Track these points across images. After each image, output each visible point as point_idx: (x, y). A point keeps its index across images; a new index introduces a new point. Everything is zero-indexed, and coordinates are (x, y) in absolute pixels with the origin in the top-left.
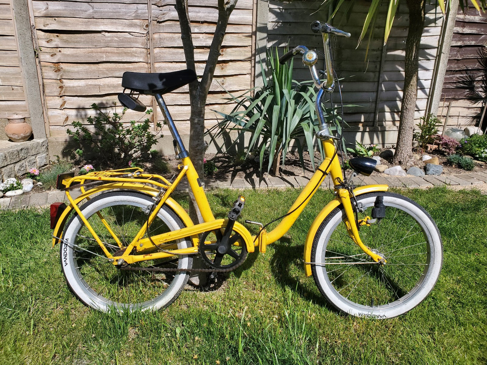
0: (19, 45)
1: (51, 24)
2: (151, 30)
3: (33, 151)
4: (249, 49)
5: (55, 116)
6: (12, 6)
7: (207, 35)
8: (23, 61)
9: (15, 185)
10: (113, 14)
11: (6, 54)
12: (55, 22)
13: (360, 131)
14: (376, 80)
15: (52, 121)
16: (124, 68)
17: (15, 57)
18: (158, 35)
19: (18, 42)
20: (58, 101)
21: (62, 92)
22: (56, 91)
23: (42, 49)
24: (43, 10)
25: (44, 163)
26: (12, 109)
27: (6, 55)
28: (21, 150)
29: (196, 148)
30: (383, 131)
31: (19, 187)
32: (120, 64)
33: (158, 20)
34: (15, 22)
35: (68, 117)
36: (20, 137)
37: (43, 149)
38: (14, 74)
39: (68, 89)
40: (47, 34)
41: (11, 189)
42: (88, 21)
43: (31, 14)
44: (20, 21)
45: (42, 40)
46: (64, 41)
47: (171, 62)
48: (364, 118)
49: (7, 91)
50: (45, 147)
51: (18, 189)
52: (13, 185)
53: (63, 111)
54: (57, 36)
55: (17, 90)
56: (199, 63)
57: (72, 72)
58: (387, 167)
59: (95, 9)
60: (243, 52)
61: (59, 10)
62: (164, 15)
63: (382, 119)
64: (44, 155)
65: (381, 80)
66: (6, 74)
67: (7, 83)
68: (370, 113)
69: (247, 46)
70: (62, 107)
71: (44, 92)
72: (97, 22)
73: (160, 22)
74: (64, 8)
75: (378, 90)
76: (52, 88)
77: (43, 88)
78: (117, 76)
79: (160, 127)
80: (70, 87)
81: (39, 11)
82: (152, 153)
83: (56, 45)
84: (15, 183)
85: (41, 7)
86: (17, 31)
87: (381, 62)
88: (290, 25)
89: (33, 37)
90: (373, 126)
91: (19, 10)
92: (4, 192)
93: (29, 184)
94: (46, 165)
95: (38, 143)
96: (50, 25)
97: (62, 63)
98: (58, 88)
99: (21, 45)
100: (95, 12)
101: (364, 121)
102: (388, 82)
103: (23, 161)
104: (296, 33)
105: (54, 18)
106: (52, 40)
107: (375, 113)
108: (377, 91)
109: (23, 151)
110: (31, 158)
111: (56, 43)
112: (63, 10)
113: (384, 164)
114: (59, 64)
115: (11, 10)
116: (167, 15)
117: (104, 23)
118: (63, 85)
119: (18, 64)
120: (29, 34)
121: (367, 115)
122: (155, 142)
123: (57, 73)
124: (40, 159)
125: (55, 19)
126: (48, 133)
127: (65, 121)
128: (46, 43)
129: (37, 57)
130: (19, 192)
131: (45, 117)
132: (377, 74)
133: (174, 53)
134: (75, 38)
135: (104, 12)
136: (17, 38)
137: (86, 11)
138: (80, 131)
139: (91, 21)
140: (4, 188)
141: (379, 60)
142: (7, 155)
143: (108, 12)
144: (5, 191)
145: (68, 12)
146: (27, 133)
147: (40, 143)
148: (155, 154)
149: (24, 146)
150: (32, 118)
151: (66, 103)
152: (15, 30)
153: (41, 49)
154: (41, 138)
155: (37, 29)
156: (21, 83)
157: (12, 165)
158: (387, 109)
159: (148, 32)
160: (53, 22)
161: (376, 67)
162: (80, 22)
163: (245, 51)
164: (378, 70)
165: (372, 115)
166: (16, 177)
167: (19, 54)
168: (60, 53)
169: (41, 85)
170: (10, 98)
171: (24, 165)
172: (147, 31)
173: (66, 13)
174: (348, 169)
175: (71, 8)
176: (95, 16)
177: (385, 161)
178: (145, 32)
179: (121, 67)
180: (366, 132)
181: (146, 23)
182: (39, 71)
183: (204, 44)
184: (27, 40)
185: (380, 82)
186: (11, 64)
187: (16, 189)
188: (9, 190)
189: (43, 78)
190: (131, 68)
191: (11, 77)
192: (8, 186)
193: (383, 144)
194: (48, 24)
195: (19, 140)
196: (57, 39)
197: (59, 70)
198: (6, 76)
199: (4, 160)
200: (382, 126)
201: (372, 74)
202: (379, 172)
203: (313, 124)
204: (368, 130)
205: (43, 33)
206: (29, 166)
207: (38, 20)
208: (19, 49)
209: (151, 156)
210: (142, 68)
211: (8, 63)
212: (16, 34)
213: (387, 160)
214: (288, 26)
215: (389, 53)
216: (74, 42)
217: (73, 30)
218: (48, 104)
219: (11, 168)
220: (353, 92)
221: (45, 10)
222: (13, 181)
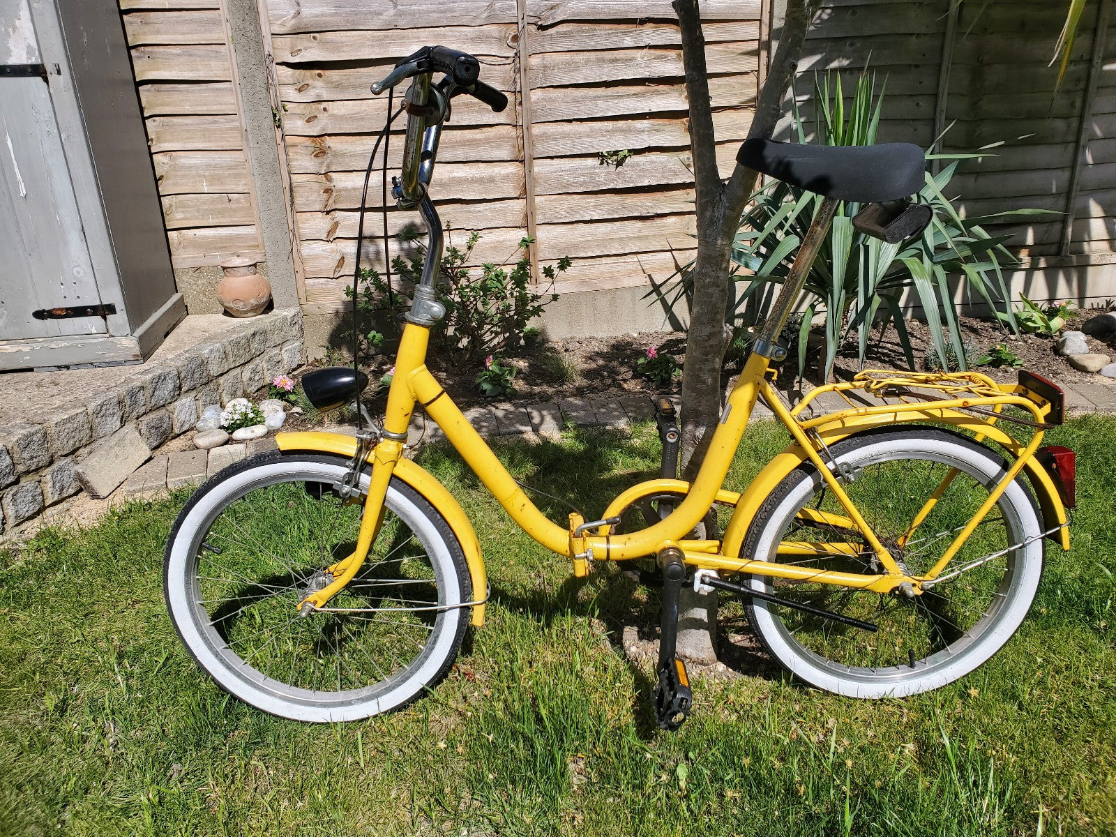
0: (240, 102)
1: (306, 49)
2: (525, 48)
3: (275, 336)
4: (752, 78)
5: (317, 257)
6: (224, 12)
7: (652, 51)
8: (250, 137)
9: (251, 415)
10: (439, 15)
11: (215, 122)
12: (315, 44)
13: (1023, 267)
14: (1072, 138)
15: (311, 267)
16: (464, 142)
17: (232, 129)
18: (539, 58)
19: (239, 95)
20: (320, 224)
21: (331, 201)
22: (318, 200)
23: (289, 106)
24: (289, 17)
25: (297, 363)
26: (228, 245)
27: (214, 126)
28: (254, 335)
29: (707, 344)
30: (1083, 265)
31: (259, 419)
32: (455, 132)
33: (539, 23)
34: (233, 50)
35: (343, 258)
36: (249, 307)
37: (295, 330)
38: (230, 168)
39: (344, 194)
40: (298, 72)
41: (243, 423)
42: (384, 36)
43: (265, 30)
44: (243, 47)
45: (287, 84)
46: (333, 85)
47: (570, 121)
48: (1034, 235)
49: (218, 206)
50: (297, 326)
51: (256, 424)
52: (246, 414)
53: (333, 245)
54: (320, 75)
55: (238, 201)
56: (633, 120)
57: (351, 156)
58: (1108, 358)
59: (399, 7)
60: (737, 86)
61: (323, 15)
62: (553, 11)
63: (1083, 235)
64: (298, 344)
65: (1084, 137)
66: (216, 167)
67: (217, 187)
68: (1052, 222)
69: (746, 73)
70: (331, 237)
71: (292, 202)
72: (403, 38)
73: (543, 28)
74: (333, 10)
75: (1073, 164)
76: (309, 195)
77: (291, 195)
78: (448, 160)
79: (552, 276)
80: (346, 190)
81: (280, 22)
82: (526, 337)
83: (318, 96)
84: (249, 411)
85: (284, 12)
86: (236, 70)
87: (1086, 90)
88: (854, 14)
89: (270, 81)
90: (1058, 253)
91: (240, 23)
92: (230, 431)
93: (277, 411)
94: (300, 366)
95: (285, 318)
96: (303, 52)
97: (330, 135)
98: (321, 192)
99: (245, 100)
100: (400, 14)
101: (1035, 244)
102: (1102, 141)
103: (257, 361)
104: (867, 32)
105: (312, 35)
106: (308, 85)
107: (1064, 222)
108: (1073, 168)
109: (257, 338)
110: (271, 351)
111: (317, 91)
112: (332, 15)
113: (1097, 351)
114: (323, 138)
115: (224, 22)
116: (561, 8)
117: (419, 38)
118: (332, 185)
119: (239, 143)
120: (260, 77)
121: (1043, 228)
122: (537, 311)
123: (320, 160)
124: (289, 355)
125: (314, 37)
126: (302, 294)
127: (338, 267)
128: (297, 92)
129: (279, 127)
130: (259, 430)
131: (297, 260)
132: (1074, 123)
133: (575, 100)
134: (356, 78)
135: (420, 13)
136: (238, 86)
137: (380, 14)
138: (373, 289)
139: (392, 36)
140: (228, 421)
141: (1082, 85)
142: (229, 349)
143: (429, 11)
144: (231, 428)
145: (341, 18)
146: (262, 297)
147: (289, 317)
148: (532, 336)
149: (259, 327)
150: (270, 264)
151: (339, 226)
152: (233, 69)
153: (286, 108)
154: (288, 306)
155: (277, 64)
156: (246, 187)
157: (238, 370)
158: (1095, 209)
159: (517, 55)
160: (310, 45)
161: (1073, 105)
162: (369, 40)
163: (742, 84)
164: (1077, 111)
165: (1057, 227)
166: (246, 395)
167: (243, 121)
168: (326, 114)
169: (287, 188)
170: (225, 220)
171: (260, 368)
172: (515, 51)
173: (339, 22)
174: (1003, 366)
175: (348, 10)
176: (401, 25)
177: (1098, 342)
178: (511, 53)
179: (458, 139)
180: (1039, 269)
181: (513, 31)
182: (283, 157)
183: (646, 75)
184: (259, 89)
185: (1082, 143)
186: (226, 145)
187: (253, 425)
188: (239, 426)
189: (290, 174)
190: (480, 140)
191: (226, 174)
192: (236, 417)
193: (1081, 298)
194: (299, 50)
195: (246, 312)
196: (319, 83)
197: (324, 152)
198: (216, 172)
199: (223, 359)
200: (1080, 252)
201: (1060, 124)
202: (1088, 372)
203: (931, 260)
204: (1042, 264)
205: (289, 71)
206: (268, 370)
207: (279, 41)
208: (242, 110)
209: (522, 342)
210: (503, 138)
211: (220, 144)
212: (234, 77)
213: (1103, 341)
214: (848, 16)
215: (1107, 67)
216: (355, 87)
217: (353, 58)
218: (301, 231)
219: (235, 377)
220: (1008, 171)
221: (294, 17)
222: (242, 404)
